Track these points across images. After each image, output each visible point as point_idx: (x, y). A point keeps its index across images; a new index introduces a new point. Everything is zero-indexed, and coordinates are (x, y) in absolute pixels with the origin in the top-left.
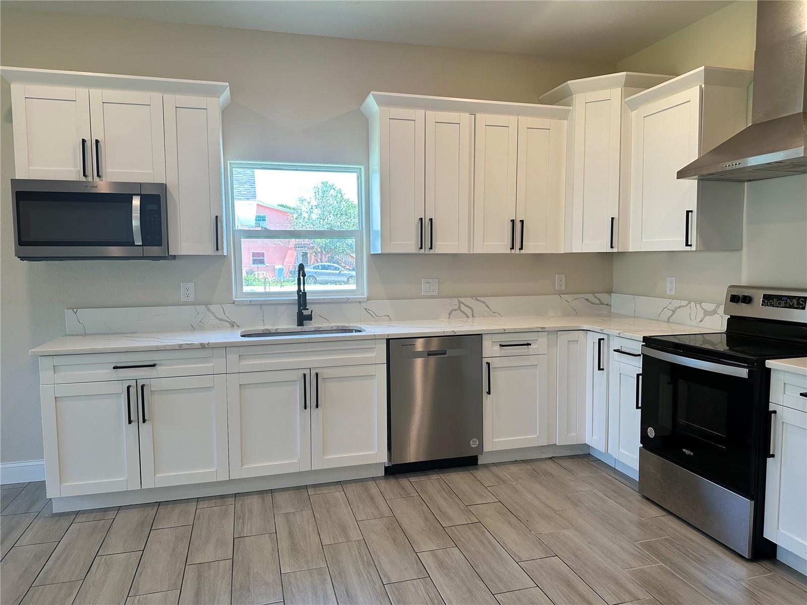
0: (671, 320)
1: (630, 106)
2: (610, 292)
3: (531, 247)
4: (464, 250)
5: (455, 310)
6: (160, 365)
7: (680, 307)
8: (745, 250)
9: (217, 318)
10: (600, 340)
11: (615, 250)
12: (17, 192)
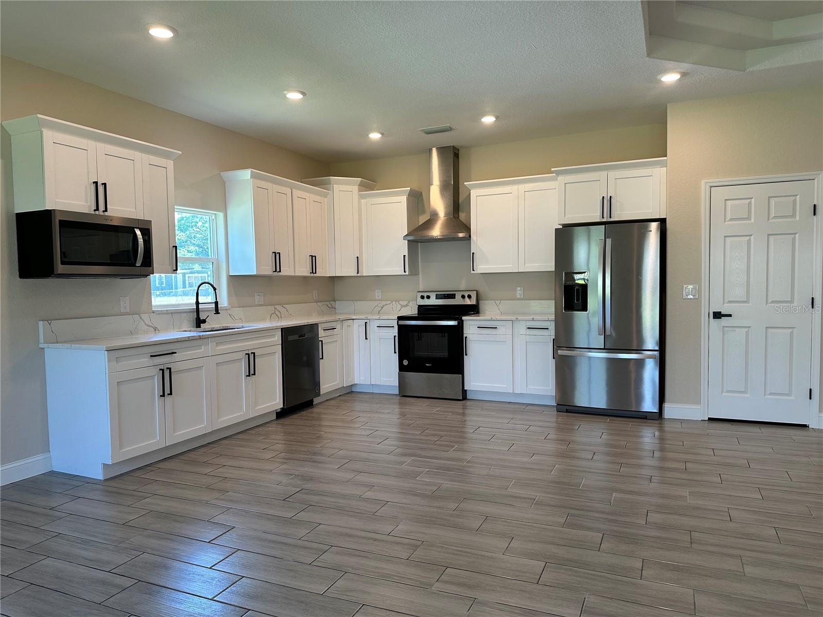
0: (380, 312)
1: (361, 197)
2: (335, 301)
3: (320, 273)
4: (292, 274)
5: (273, 314)
6: (178, 353)
7: (386, 305)
8: (421, 274)
9: (146, 325)
10: (366, 323)
11: (359, 275)
12: (60, 221)
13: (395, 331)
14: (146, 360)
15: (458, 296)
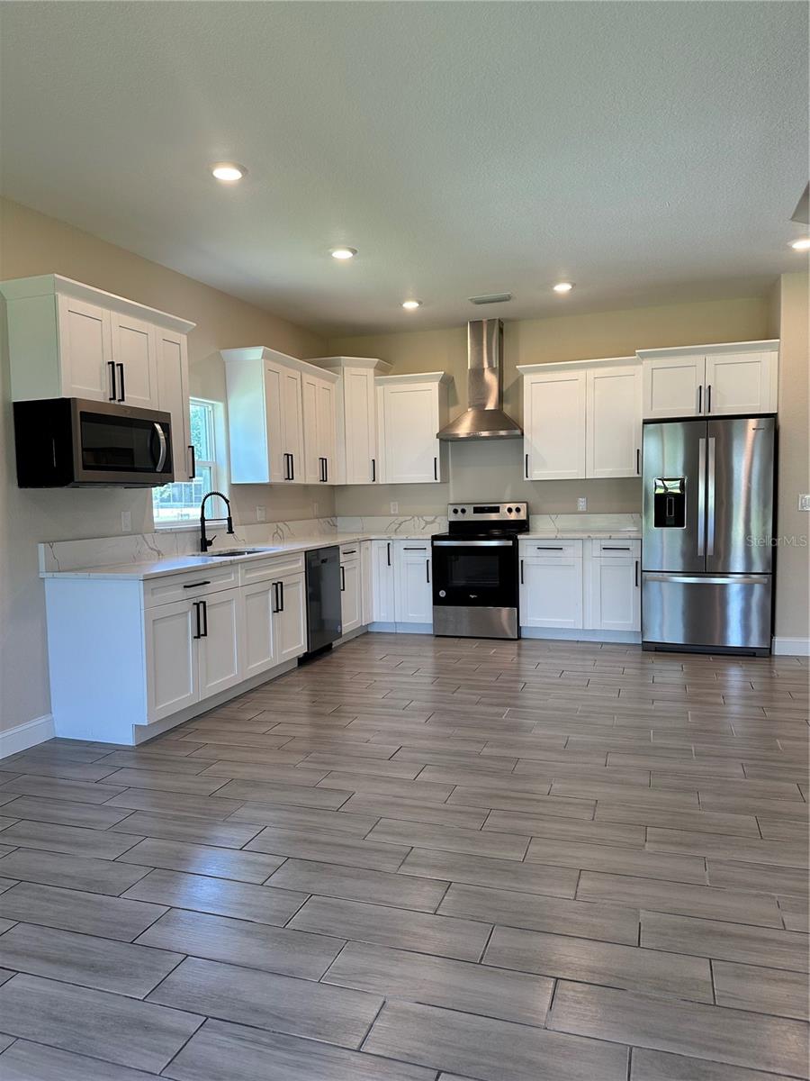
0: (398, 531)
1: (378, 383)
2: (336, 517)
4: (303, 483)
5: (275, 533)
6: (212, 582)
7: (404, 521)
8: (451, 481)
9: (150, 548)
12: (81, 412)
13: (429, 554)
14: (179, 593)
15: (504, 508)
